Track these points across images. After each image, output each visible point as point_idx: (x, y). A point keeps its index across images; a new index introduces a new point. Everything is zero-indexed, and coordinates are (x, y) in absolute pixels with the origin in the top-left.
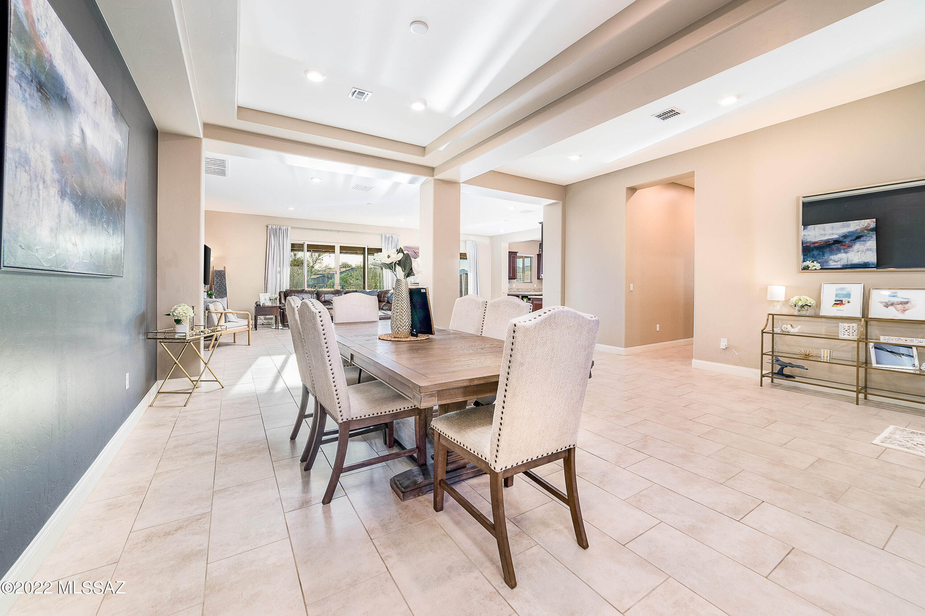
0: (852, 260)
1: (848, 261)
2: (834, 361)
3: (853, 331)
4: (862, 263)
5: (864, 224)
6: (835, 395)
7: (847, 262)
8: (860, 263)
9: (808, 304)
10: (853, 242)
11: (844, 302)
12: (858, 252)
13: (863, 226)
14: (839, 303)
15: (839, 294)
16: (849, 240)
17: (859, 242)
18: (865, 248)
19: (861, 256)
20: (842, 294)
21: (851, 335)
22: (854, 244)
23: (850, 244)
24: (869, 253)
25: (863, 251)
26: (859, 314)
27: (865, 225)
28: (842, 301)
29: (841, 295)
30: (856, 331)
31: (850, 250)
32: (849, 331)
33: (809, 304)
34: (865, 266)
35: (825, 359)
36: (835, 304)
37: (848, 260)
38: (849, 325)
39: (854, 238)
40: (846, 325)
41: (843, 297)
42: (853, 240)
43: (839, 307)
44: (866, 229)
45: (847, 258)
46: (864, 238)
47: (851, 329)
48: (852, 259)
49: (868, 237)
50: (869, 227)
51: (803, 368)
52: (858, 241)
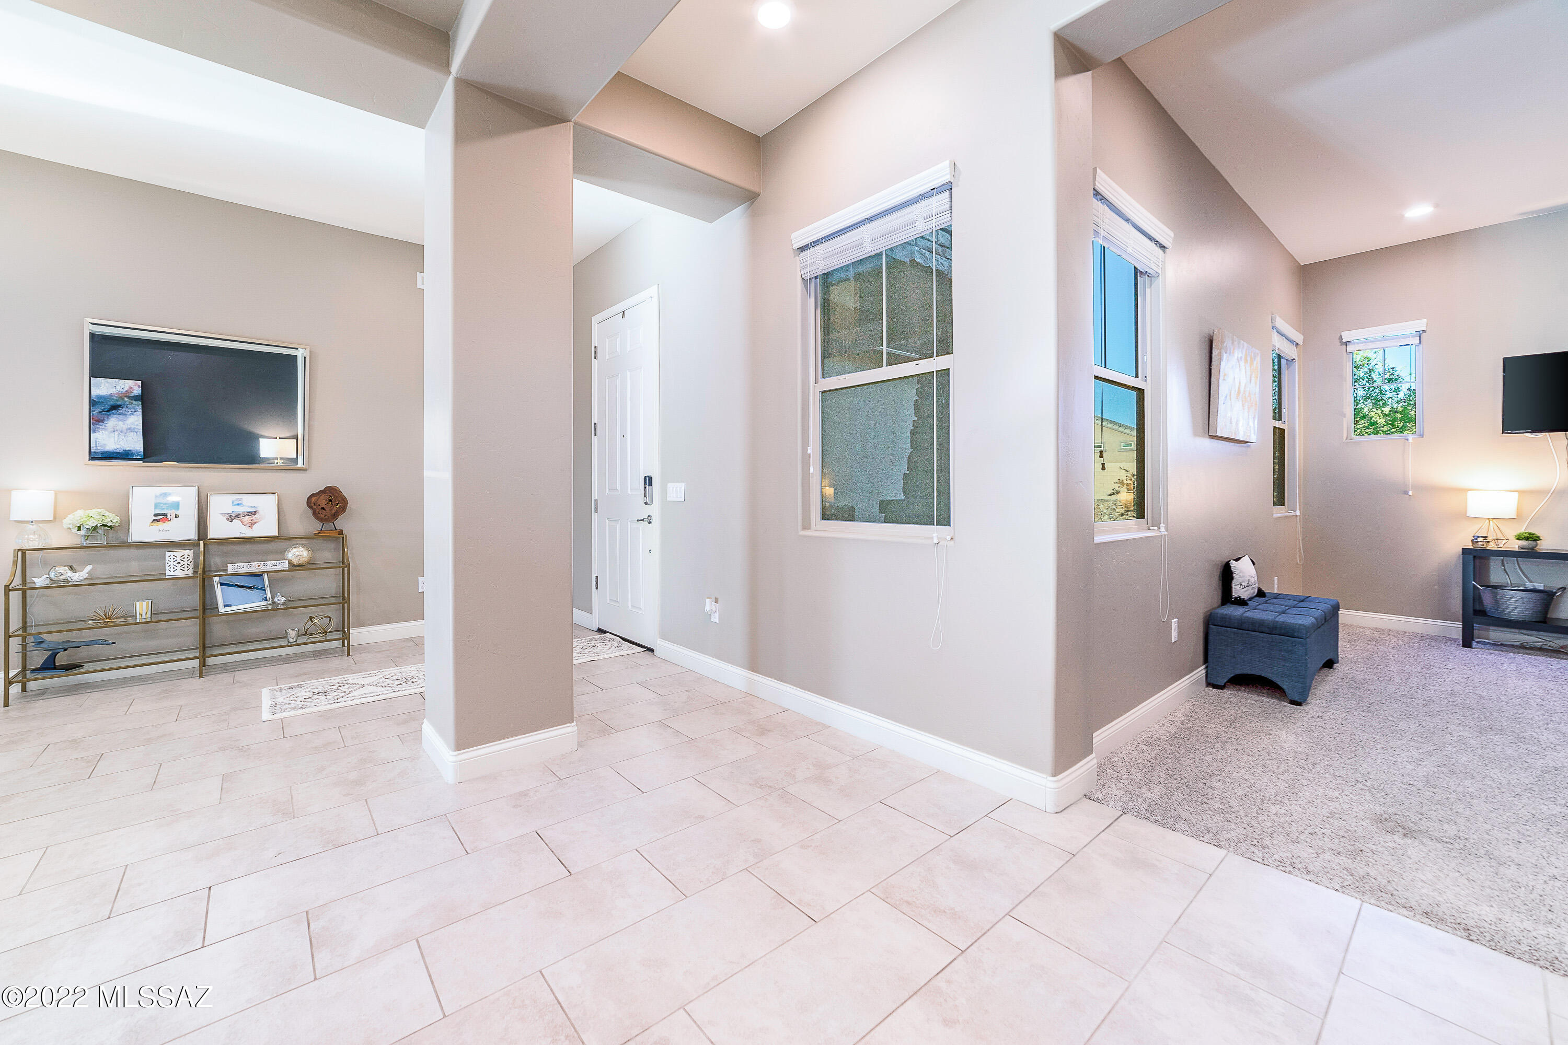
0: (105, 444)
1: (96, 446)
2: (161, 617)
3: (189, 563)
4: (121, 450)
5: (123, 386)
6: (160, 674)
7: (95, 448)
8: (118, 451)
9: (107, 524)
10: (106, 414)
11: (169, 517)
12: (114, 431)
13: (122, 390)
14: (160, 518)
15: (161, 503)
16: (99, 410)
17: (115, 416)
18: (125, 427)
19: (118, 439)
20: (166, 504)
21: (186, 569)
22: (108, 418)
23: (101, 417)
24: (131, 435)
25: (121, 432)
26: (192, 535)
27: (126, 389)
28: (166, 515)
29: (165, 506)
30: (193, 561)
31: (101, 427)
32: (182, 563)
33: (109, 524)
34: (125, 456)
35: (144, 616)
36: (154, 520)
37: (96, 444)
38: (181, 553)
39: (107, 407)
40: (179, 554)
41: (167, 509)
42: (106, 410)
43: (161, 525)
44: (127, 395)
45: (96, 441)
46: (124, 409)
47: (186, 560)
48: (104, 442)
49: (130, 408)
50: (132, 392)
51: (105, 642)
52: (113, 414)
